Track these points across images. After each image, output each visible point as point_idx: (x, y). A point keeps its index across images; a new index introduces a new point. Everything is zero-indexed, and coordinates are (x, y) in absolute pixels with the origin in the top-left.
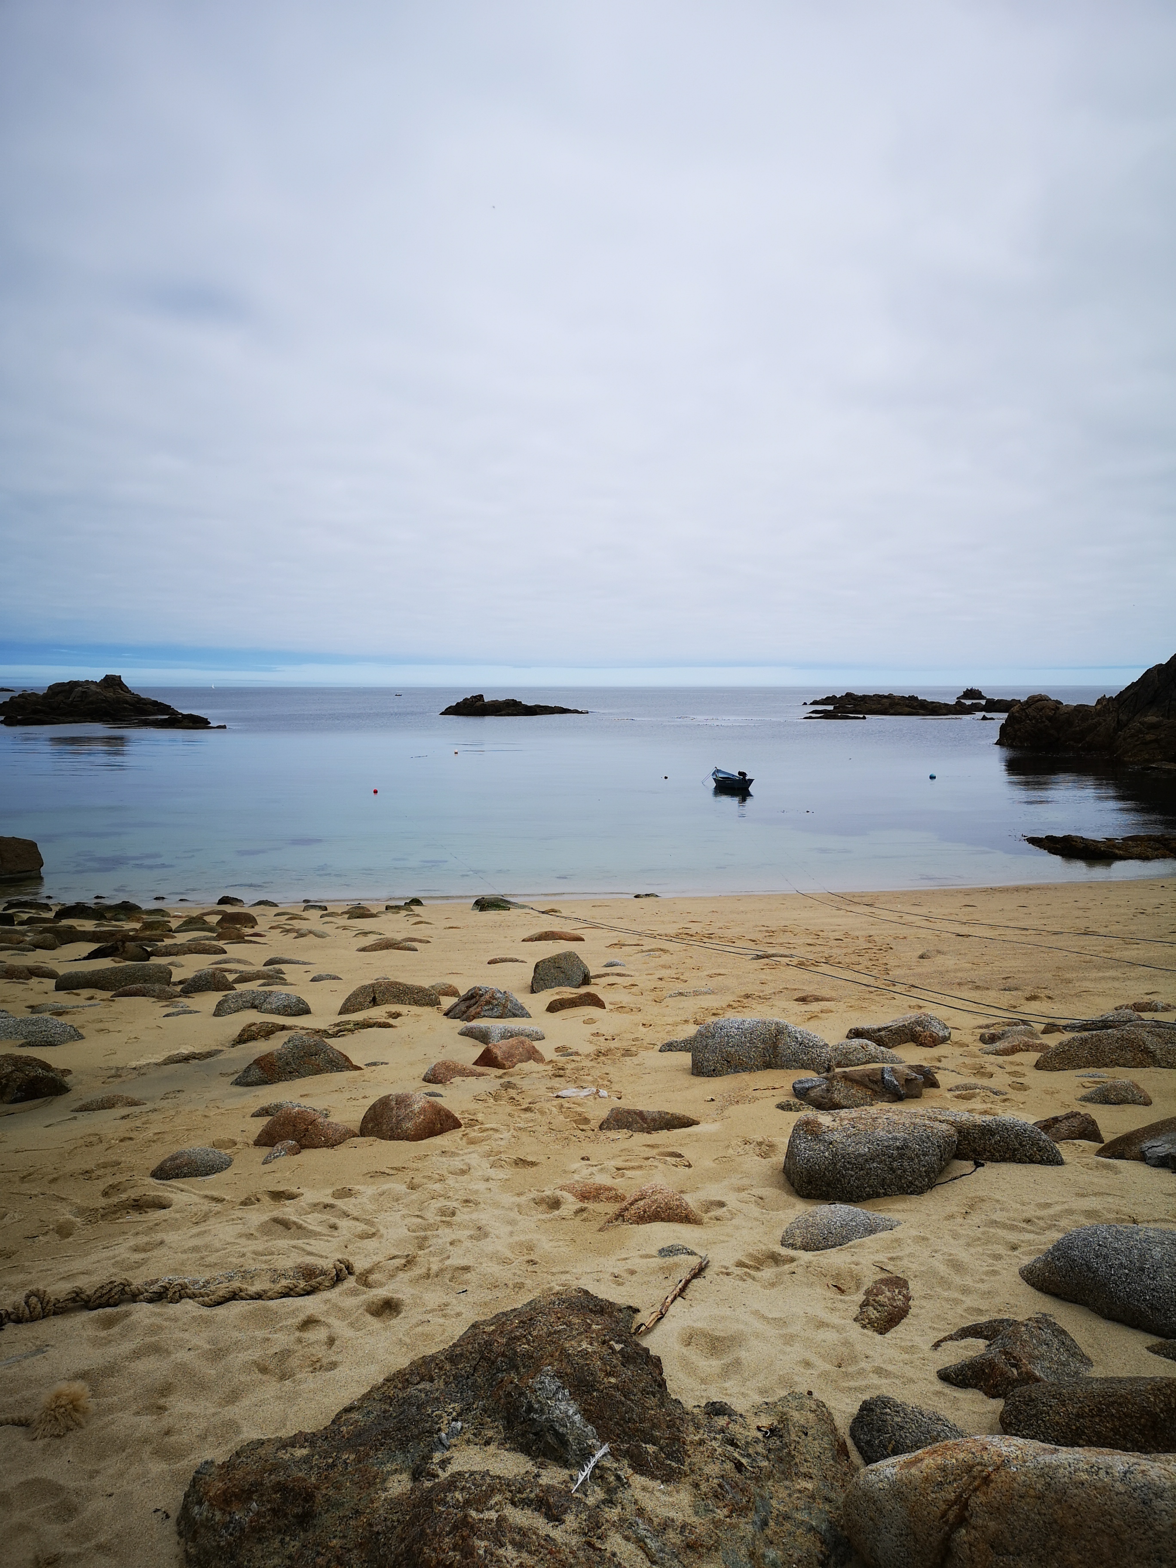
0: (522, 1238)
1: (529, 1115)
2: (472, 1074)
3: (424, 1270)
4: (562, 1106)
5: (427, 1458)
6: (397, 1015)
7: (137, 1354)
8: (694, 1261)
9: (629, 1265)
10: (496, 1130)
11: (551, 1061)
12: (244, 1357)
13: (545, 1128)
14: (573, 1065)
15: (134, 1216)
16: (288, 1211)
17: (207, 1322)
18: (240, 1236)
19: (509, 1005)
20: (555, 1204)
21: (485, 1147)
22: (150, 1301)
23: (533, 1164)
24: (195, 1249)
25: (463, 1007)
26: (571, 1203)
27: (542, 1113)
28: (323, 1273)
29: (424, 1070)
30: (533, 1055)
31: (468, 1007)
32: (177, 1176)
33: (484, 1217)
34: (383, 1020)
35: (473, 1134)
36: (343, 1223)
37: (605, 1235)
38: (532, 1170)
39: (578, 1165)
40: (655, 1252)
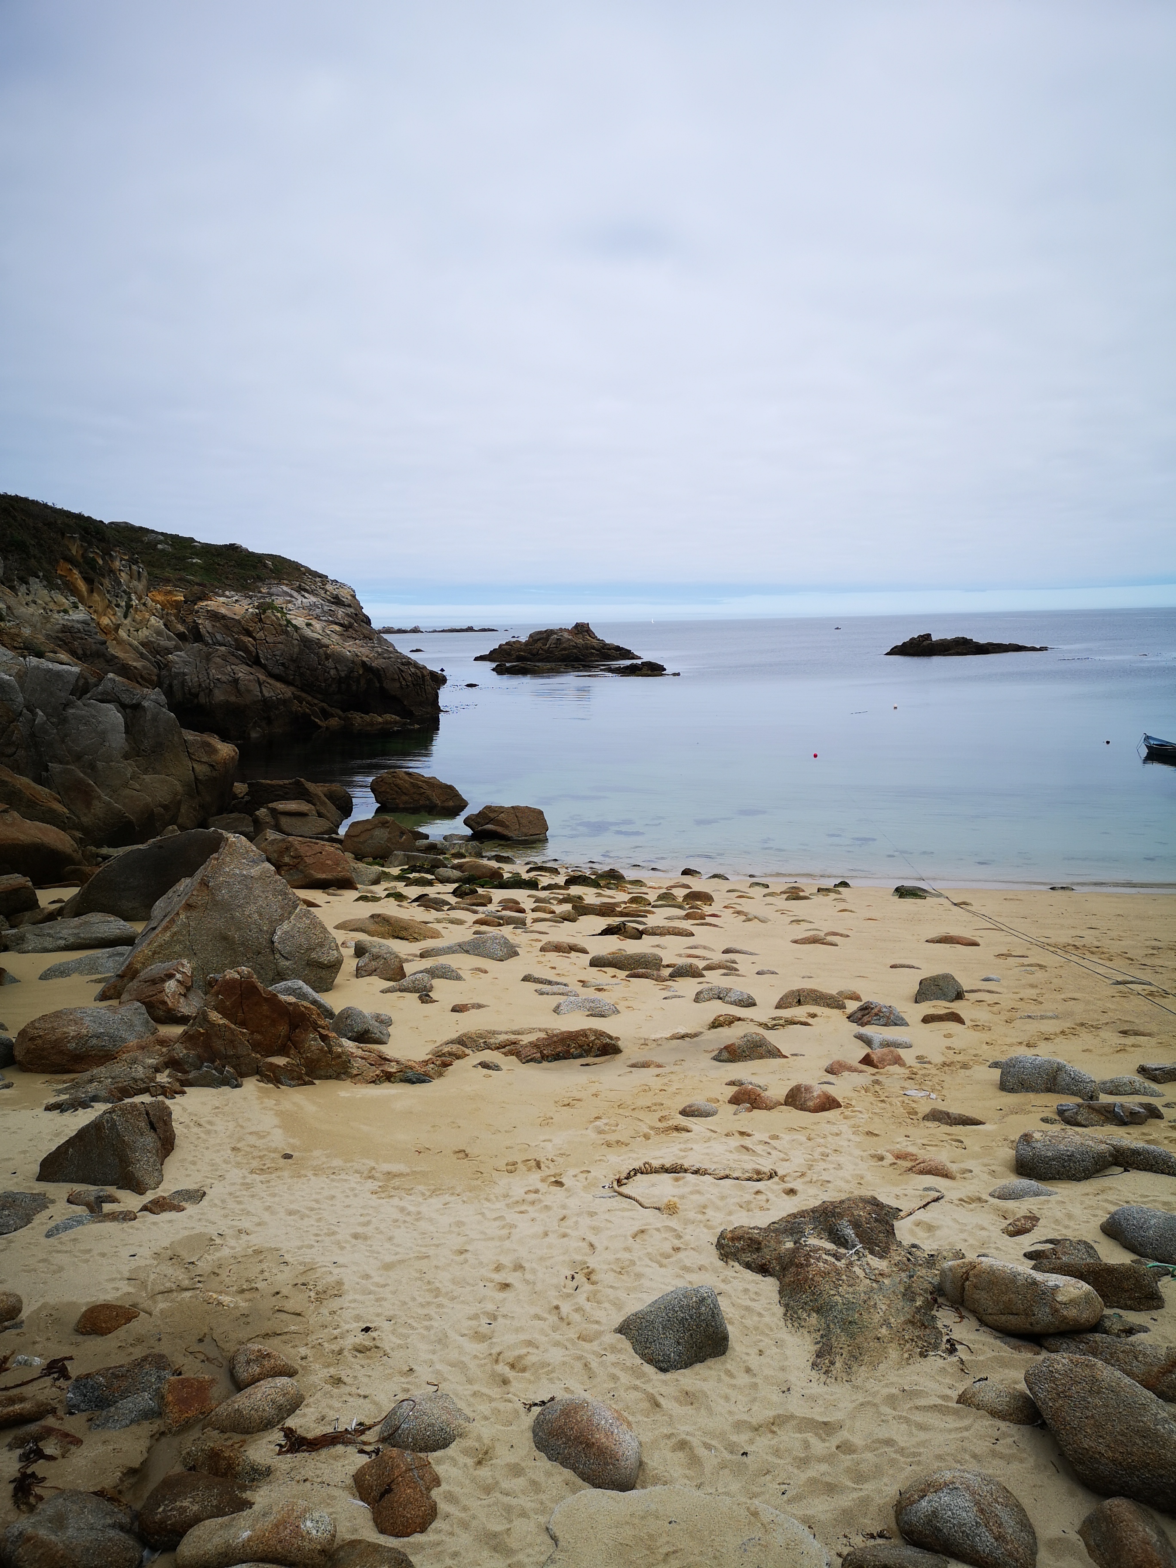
0: (859, 1172)
1: (883, 1105)
2: (855, 1070)
3: (809, 1179)
4: (903, 1102)
5: (800, 1239)
6: (814, 1016)
7: (692, 1193)
8: (937, 1194)
9: (906, 1192)
10: (861, 1112)
11: (910, 1067)
12: (733, 1200)
13: (889, 1115)
14: (924, 1072)
15: (675, 1134)
16: (747, 1142)
17: (717, 1185)
18: (727, 1151)
19: (892, 1017)
20: (881, 1158)
21: (852, 1122)
22: (692, 1173)
23: (877, 1135)
24: (707, 1154)
25: (859, 1015)
26: (890, 1159)
27: (891, 1104)
28: (764, 1173)
29: (826, 1063)
30: (898, 1061)
31: (863, 1016)
32: (692, 1116)
33: (842, 1159)
34: (803, 1020)
35: (848, 1113)
36: (773, 1152)
37: (900, 1177)
38: (875, 1138)
39: (902, 1139)
40: (921, 1188)
